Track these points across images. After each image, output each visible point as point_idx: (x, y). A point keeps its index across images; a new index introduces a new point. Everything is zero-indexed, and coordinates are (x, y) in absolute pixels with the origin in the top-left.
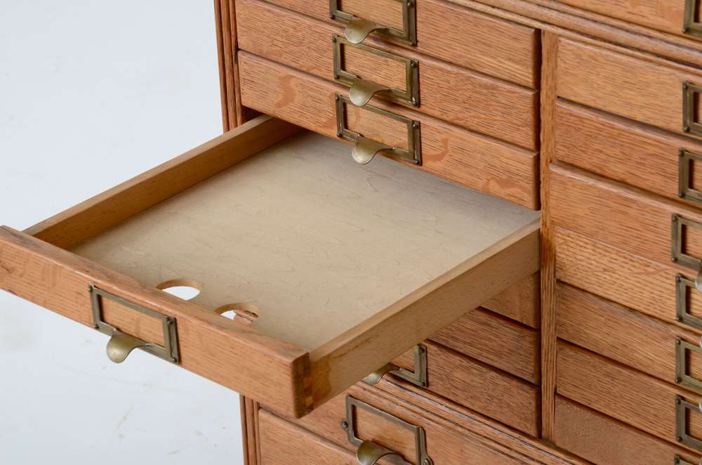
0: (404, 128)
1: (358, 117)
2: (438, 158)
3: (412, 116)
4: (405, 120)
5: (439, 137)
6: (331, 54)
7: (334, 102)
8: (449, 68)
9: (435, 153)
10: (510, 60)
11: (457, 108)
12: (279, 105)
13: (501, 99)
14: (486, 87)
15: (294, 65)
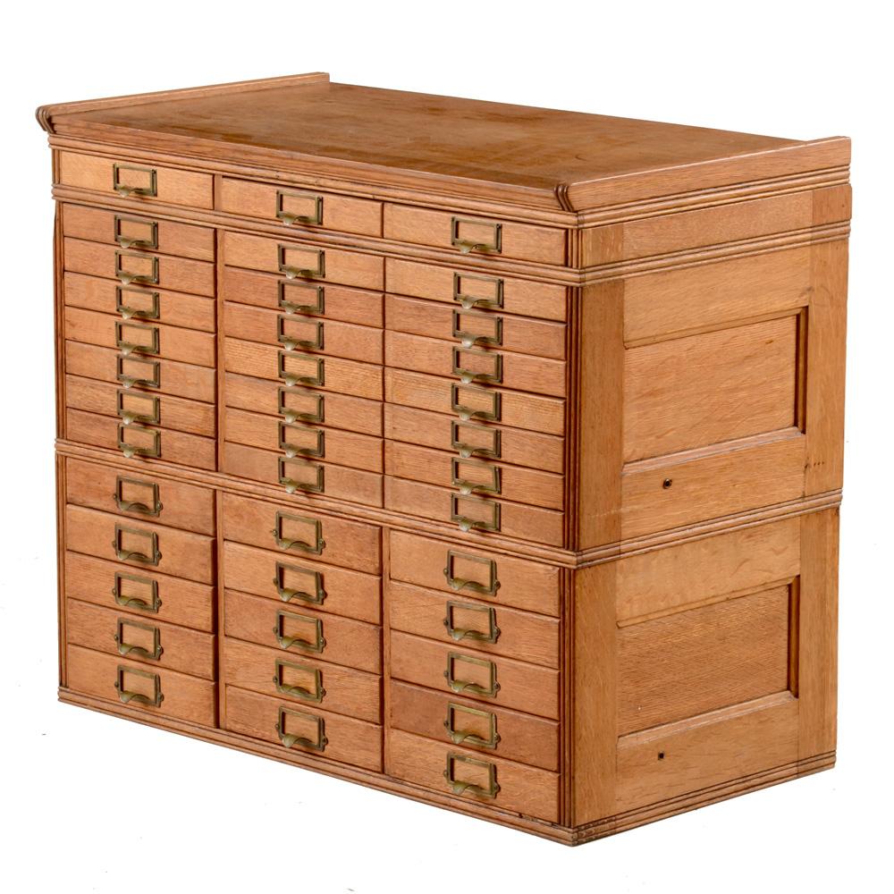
0: (150, 298)
1: (128, 297)
2: (168, 312)
3: (154, 291)
4: (151, 293)
5: (168, 300)
6: (114, 263)
7: (115, 291)
8: (173, 258)
9: (166, 310)
10: (203, 248)
11: (177, 281)
12: (86, 300)
13: (198, 271)
14: (191, 265)
15: (94, 273)
